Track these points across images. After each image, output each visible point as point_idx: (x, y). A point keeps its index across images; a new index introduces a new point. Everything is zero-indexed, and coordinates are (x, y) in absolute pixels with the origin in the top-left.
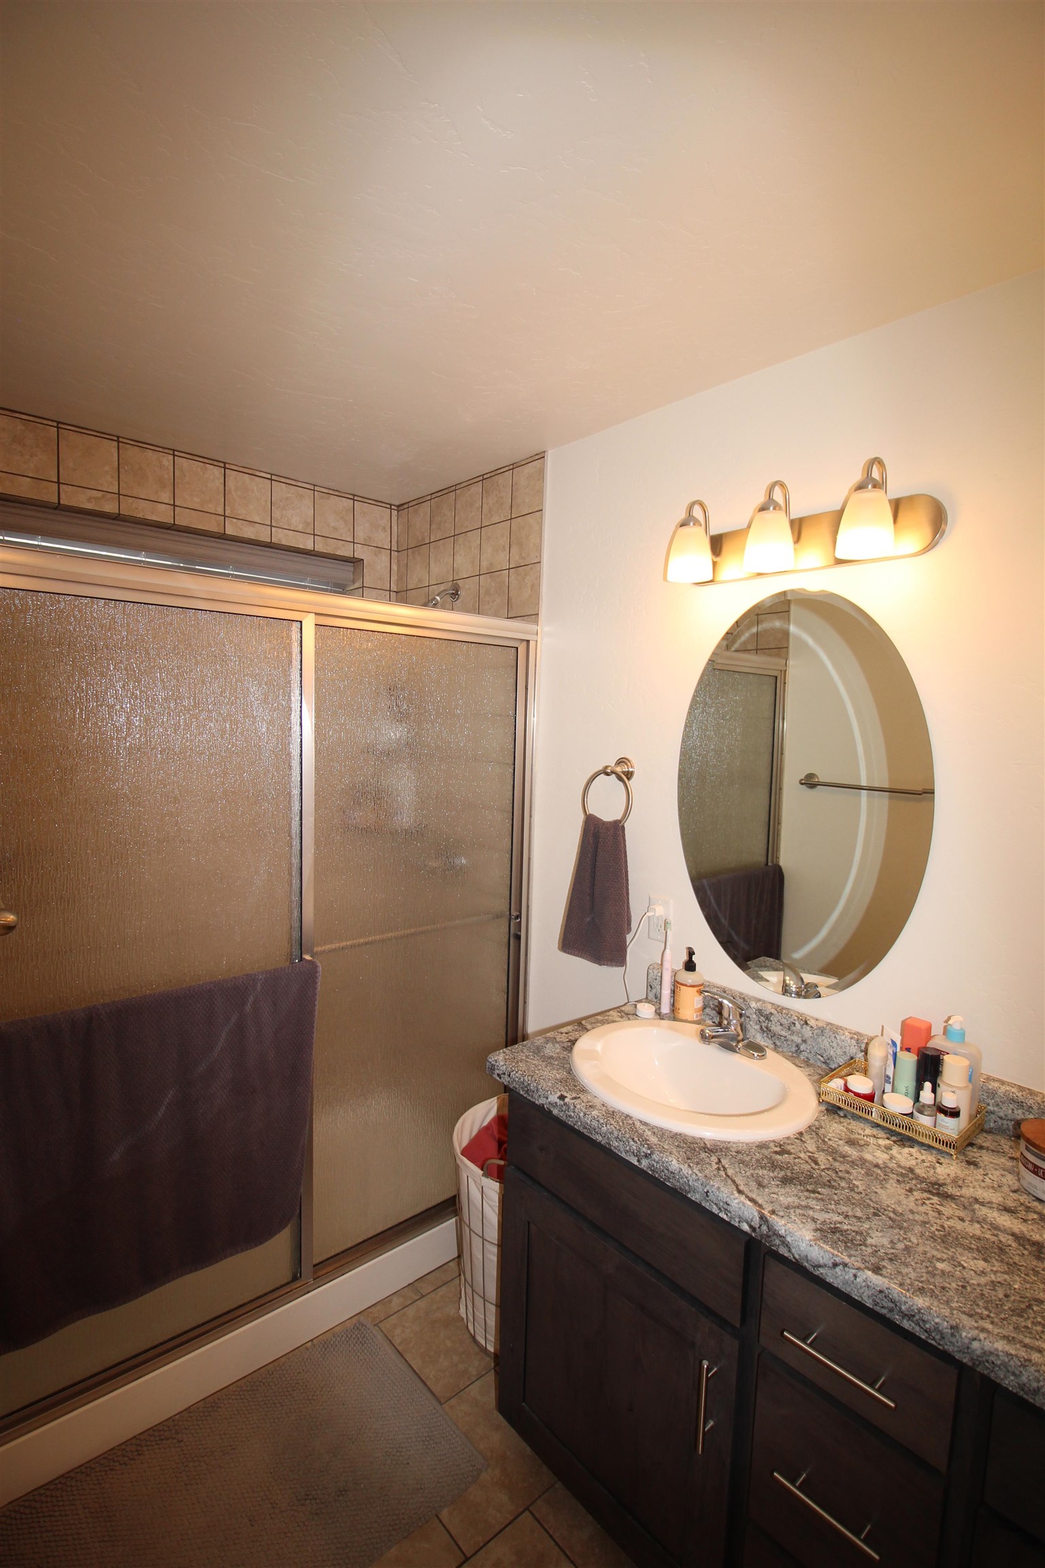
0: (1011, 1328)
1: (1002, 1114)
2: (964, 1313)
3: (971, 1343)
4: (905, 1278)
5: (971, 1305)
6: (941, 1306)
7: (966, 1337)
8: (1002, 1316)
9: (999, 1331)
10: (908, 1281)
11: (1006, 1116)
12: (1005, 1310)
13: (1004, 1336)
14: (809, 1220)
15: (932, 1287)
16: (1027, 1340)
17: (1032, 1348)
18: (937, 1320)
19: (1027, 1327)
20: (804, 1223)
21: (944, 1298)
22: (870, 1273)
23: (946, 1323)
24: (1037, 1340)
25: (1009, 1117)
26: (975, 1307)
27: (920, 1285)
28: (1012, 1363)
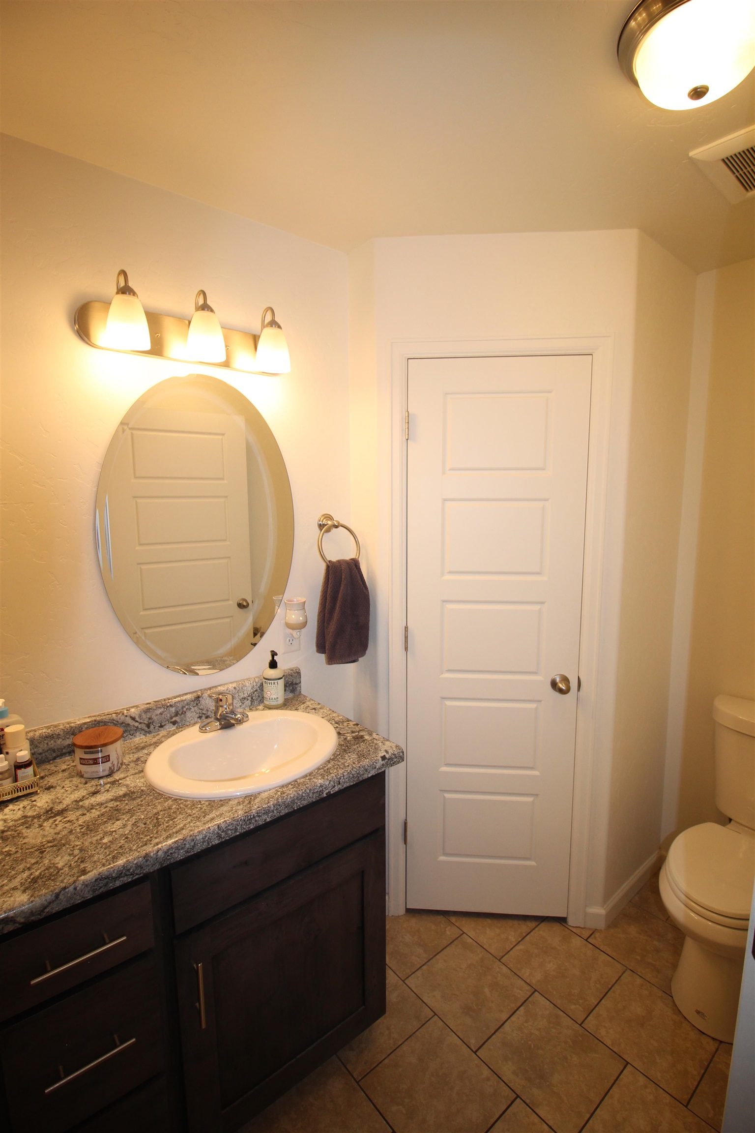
0: (164, 832)
1: (40, 751)
2: (142, 846)
3: (158, 855)
4: (100, 861)
5: (140, 841)
6: (131, 854)
7: (154, 854)
8: (155, 832)
9: (162, 838)
10: (104, 861)
11: (43, 750)
12: (152, 829)
13: (166, 837)
14: (12, 892)
15: (116, 852)
16: (174, 830)
17: (179, 831)
18: (135, 862)
19: (167, 826)
20: (11, 896)
21: (127, 850)
22: (83, 877)
23: (140, 859)
24: (176, 826)
25: (46, 749)
26: (142, 840)
27: (110, 856)
28: (179, 844)
